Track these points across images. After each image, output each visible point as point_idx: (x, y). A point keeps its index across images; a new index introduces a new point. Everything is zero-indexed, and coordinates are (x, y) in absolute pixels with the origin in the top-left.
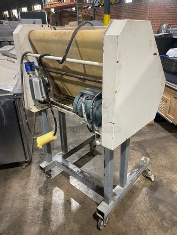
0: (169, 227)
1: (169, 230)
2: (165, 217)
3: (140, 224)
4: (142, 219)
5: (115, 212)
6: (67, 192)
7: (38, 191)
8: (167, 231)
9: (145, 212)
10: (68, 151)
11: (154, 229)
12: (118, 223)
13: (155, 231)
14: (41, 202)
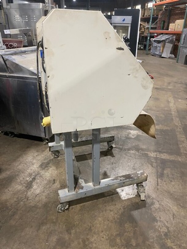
0: (120, 245)
1: (117, 246)
2: (123, 235)
3: (94, 226)
4: (101, 224)
5: (81, 206)
6: (60, 174)
7: (41, 163)
8: (114, 246)
9: (108, 221)
10: (79, 141)
11: (103, 237)
12: (76, 215)
13: (103, 239)
14: (36, 172)
